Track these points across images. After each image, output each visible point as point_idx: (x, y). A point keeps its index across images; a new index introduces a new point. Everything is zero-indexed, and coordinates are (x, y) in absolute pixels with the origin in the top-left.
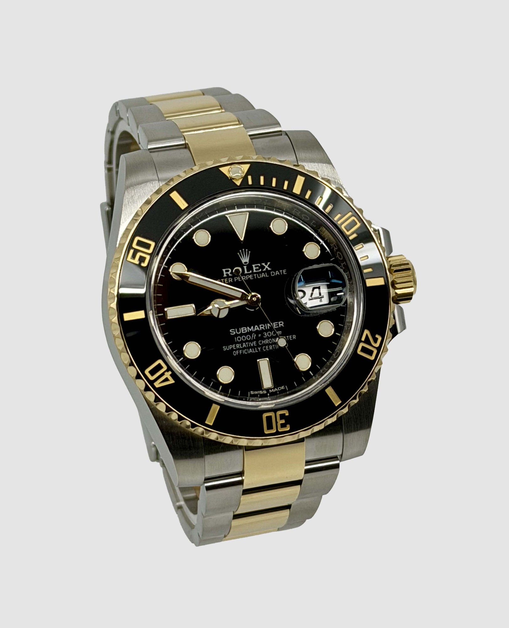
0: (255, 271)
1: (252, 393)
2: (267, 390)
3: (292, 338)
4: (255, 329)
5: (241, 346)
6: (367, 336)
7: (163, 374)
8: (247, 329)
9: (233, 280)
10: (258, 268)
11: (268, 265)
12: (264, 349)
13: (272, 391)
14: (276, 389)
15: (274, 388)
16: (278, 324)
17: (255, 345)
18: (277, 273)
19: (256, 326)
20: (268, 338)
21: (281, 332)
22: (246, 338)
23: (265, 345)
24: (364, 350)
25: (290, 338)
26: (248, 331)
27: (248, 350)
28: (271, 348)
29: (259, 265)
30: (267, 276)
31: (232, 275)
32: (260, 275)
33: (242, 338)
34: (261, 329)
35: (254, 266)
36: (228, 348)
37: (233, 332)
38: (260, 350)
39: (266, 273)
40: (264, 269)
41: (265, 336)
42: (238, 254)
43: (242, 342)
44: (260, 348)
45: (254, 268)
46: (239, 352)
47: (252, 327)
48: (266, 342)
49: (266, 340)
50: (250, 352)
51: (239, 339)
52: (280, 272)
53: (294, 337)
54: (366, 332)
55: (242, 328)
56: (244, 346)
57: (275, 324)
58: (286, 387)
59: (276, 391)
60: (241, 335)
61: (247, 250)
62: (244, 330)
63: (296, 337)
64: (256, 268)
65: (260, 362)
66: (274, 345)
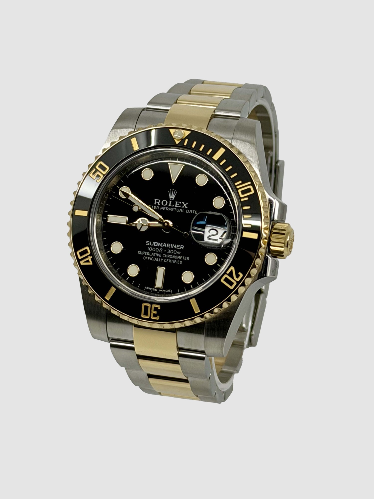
0: (176, 206)
1: (148, 288)
2: (158, 289)
3: (186, 259)
4: (164, 246)
5: (150, 255)
6: (232, 271)
7: (87, 257)
8: (158, 244)
9: (160, 208)
10: (179, 204)
11: (186, 204)
12: (165, 261)
13: (161, 291)
14: (164, 290)
15: (163, 289)
16: (180, 246)
17: (160, 256)
18: (191, 211)
19: (165, 244)
20: (170, 254)
21: (180, 252)
22: (156, 250)
23: (167, 258)
24: (226, 280)
25: (185, 258)
26: (159, 246)
27: (154, 258)
28: (170, 261)
29: (180, 203)
30: (183, 212)
31: (160, 205)
32: (179, 209)
33: (152, 249)
34: (167, 247)
35: (176, 202)
36: (141, 253)
37: (148, 243)
38: (162, 260)
39: (183, 210)
40: (182, 206)
41: (169, 252)
42: (169, 191)
43: (151, 252)
44: (163, 259)
45: (176, 204)
46: (148, 258)
47: (162, 244)
48: (168, 256)
49: (168, 255)
50: (155, 260)
51: (151, 249)
52: (193, 212)
53: (188, 259)
54: (232, 268)
55: (155, 243)
56: (152, 255)
57: (178, 246)
58: (172, 291)
59: (164, 292)
60: (153, 247)
61: (175, 190)
62: (156, 244)
63: (189, 259)
64: (178, 204)
65: (159, 269)
66: (172, 260)
